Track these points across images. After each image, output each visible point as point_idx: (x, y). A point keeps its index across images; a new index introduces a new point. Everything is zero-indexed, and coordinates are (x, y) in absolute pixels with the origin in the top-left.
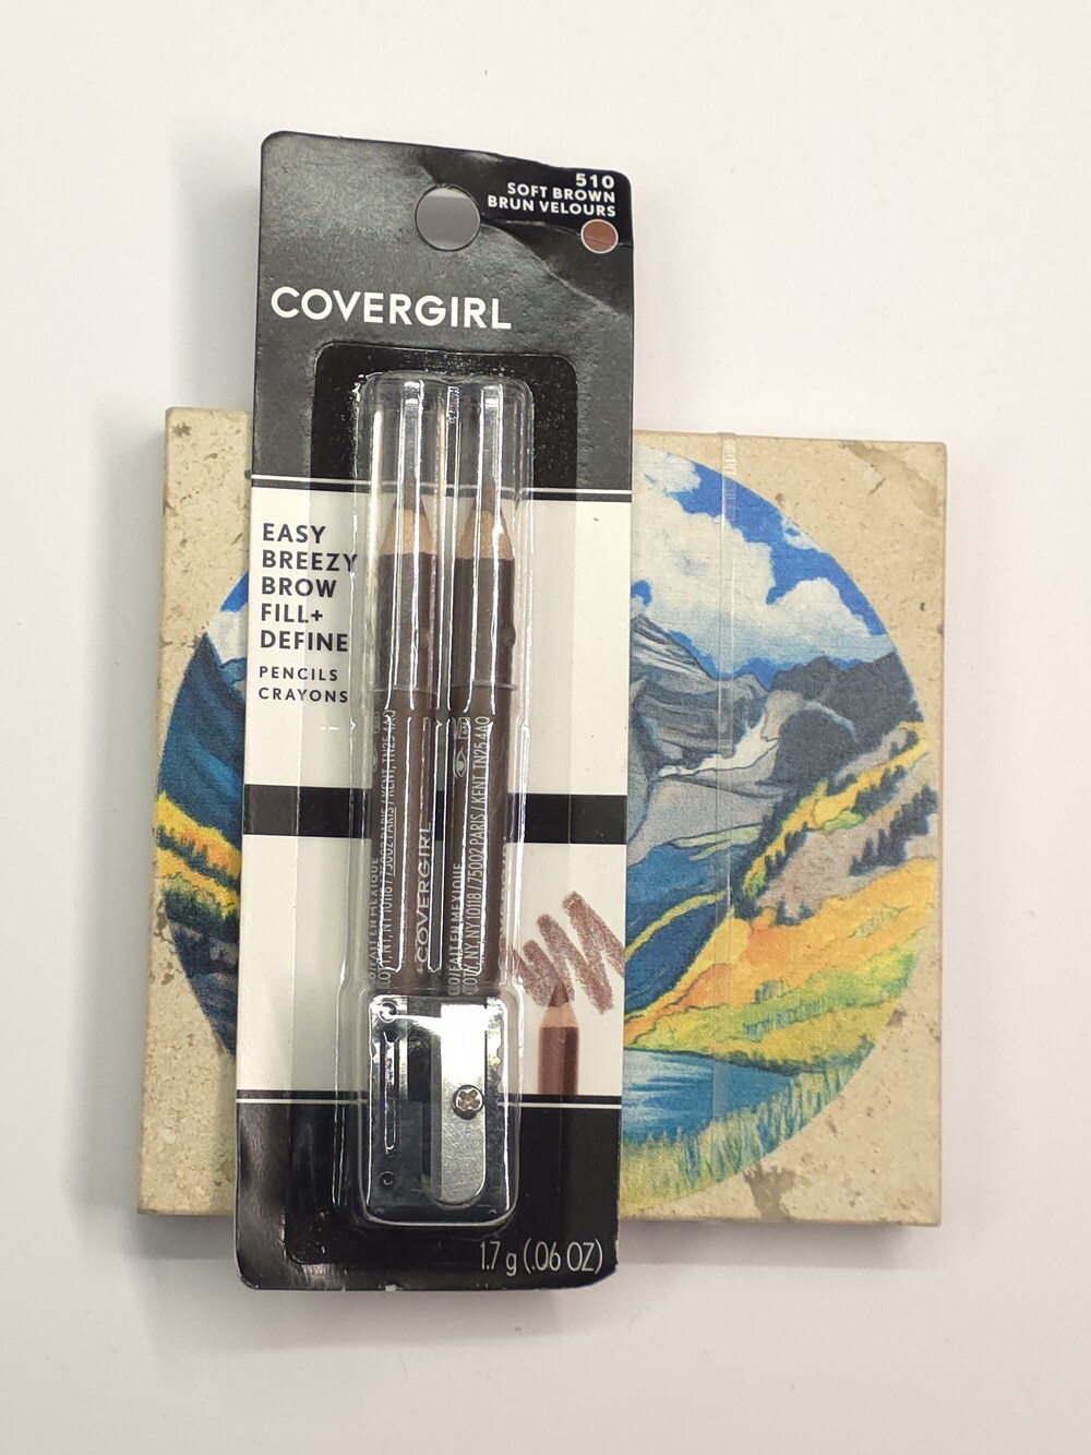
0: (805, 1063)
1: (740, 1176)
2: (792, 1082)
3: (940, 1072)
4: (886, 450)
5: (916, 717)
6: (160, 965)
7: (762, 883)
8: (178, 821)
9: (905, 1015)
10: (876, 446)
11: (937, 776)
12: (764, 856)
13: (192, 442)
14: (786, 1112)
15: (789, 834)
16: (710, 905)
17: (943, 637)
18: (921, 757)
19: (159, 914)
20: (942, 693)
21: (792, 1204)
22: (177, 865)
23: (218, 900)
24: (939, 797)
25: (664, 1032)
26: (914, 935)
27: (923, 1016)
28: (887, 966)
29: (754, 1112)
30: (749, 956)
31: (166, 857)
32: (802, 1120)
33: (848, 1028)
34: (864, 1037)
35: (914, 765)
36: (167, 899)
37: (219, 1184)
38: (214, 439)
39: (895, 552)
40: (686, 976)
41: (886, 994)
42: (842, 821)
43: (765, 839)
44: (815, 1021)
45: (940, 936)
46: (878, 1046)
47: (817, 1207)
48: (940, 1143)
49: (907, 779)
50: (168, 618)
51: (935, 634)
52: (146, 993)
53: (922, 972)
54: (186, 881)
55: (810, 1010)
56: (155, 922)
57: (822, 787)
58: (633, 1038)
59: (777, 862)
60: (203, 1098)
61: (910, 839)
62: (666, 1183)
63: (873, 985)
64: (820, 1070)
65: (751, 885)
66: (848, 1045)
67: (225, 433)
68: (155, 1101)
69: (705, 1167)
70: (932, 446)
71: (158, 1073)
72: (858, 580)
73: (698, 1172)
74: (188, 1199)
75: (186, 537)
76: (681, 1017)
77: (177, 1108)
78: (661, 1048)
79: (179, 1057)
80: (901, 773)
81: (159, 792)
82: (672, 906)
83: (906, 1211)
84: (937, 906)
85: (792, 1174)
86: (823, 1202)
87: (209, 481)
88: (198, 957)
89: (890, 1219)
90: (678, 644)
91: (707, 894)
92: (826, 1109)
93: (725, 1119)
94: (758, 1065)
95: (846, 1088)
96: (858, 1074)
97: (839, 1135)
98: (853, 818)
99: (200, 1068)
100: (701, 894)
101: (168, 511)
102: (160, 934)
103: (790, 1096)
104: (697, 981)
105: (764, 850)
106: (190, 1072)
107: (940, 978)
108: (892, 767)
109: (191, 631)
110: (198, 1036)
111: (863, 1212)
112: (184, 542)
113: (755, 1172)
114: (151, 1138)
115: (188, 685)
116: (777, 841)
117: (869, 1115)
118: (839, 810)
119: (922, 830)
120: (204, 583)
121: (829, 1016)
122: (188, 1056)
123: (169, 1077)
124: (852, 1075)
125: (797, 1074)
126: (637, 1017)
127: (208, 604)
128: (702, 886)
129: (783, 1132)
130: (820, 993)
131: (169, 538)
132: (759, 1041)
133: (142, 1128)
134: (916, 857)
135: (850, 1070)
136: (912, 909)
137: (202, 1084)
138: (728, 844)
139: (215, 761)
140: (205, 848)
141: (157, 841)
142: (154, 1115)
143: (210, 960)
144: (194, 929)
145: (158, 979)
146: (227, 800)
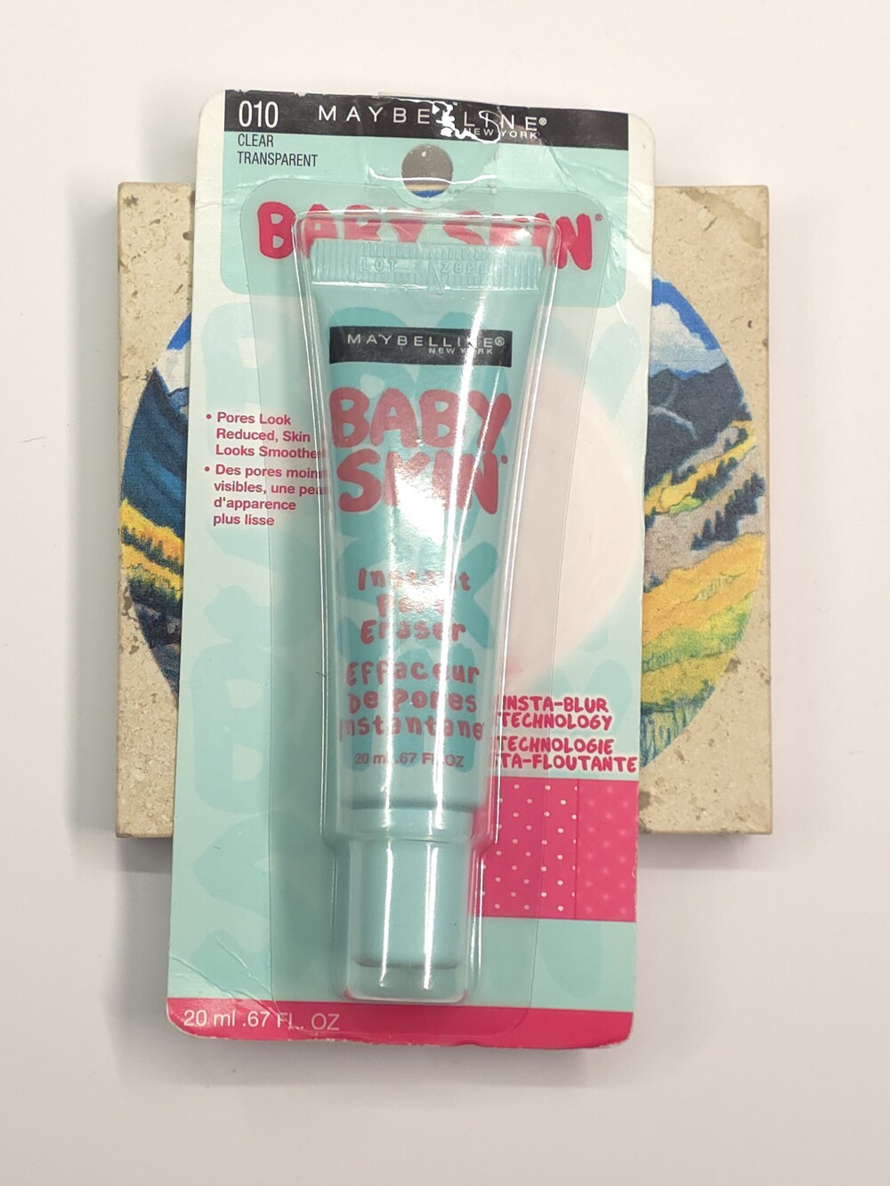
0: (657, 704)
2: (646, 720)
3: (770, 709)
4: (717, 193)
5: (745, 416)
6: (128, 639)
8: (138, 523)
9: (740, 663)
11: (765, 464)
13: (139, 211)
17: (768, 349)
18: (749, 450)
19: (125, 598)
20: (767, 396)
21: (648, 820)
22: (137, 557)
23: (172, 584)
24: (766, 483)
26: (746, 597)
27: (755, 664)
28: (725, 624)
31: (129, 551)
32: (655, 751)
33: (693, 675)
34: (706, 682)
35: (745, 457)
36: (131, 586)
38: (157, 207)
39: (726, 279)
41: (723, 647)
42: (685, 505)
44: (665, 670)
45: (769, 597)
46: (718, 689)
47: (669, 821)
48: (770, 766)
49: (739, 468)
50: (125, 356)
51: (760, 346)
52: (119, 661)
53: (753, 627)
54: (146, 570)
55: (661, 662)
56: (122, 605)
57: (667, 477)
60: (165, 744)
61: (741, 518)
63: (712, 639)
64: (668, 709)
66: (692, 689)
67: (166, 202)
68: (127, 748)
70: (757, 189)
71: (129, 724)
72: (695, 304)
74: (157, 824)
75: (137, 289)
77: (145, 753)
79: (145, 712)
80: (733, 464)
81: (122, 499)
83: (743, 823)
84: (765, 572)
85: (648, 794)
86: (674, 817)
87: (154, 243)
88: (158, 631)
89: (730, 829)
92: (674, 741)
95: (691, 724)
96: (701, 712)
97: (686, 763)
98: (695, 502)
99: (162, 720)
101: (122, 268)
102: (127, 614)
103: (645, 733)
106: (154, 723)
107: (769, 631)
108: (726, 458)
109: (144, 366)
110: (160, 694)
111: (708, 824)
112: (136, 293)
114: (125, 777)
117: (711, 745)
118: (682, 496)
119: (752, 510)
120: (153, 327)
121: (676, 666)
122: (152, 711)
123: (138, 728)
124: (696, 713)
125: (650, 713)
127: (156, 344)
130: (669, 646)
131: (124, 289)
133: (118, 770)
134: (747, 533)
135: (694, 709)
136: (746, 576)
137: (165, 733)
139: (167, 472)
140: (161, 543)
141: (122, 539)
142: (127, 758)
143: (169, 634)
144: (154, 609)
145: (126, 650)
146: (177, 504)
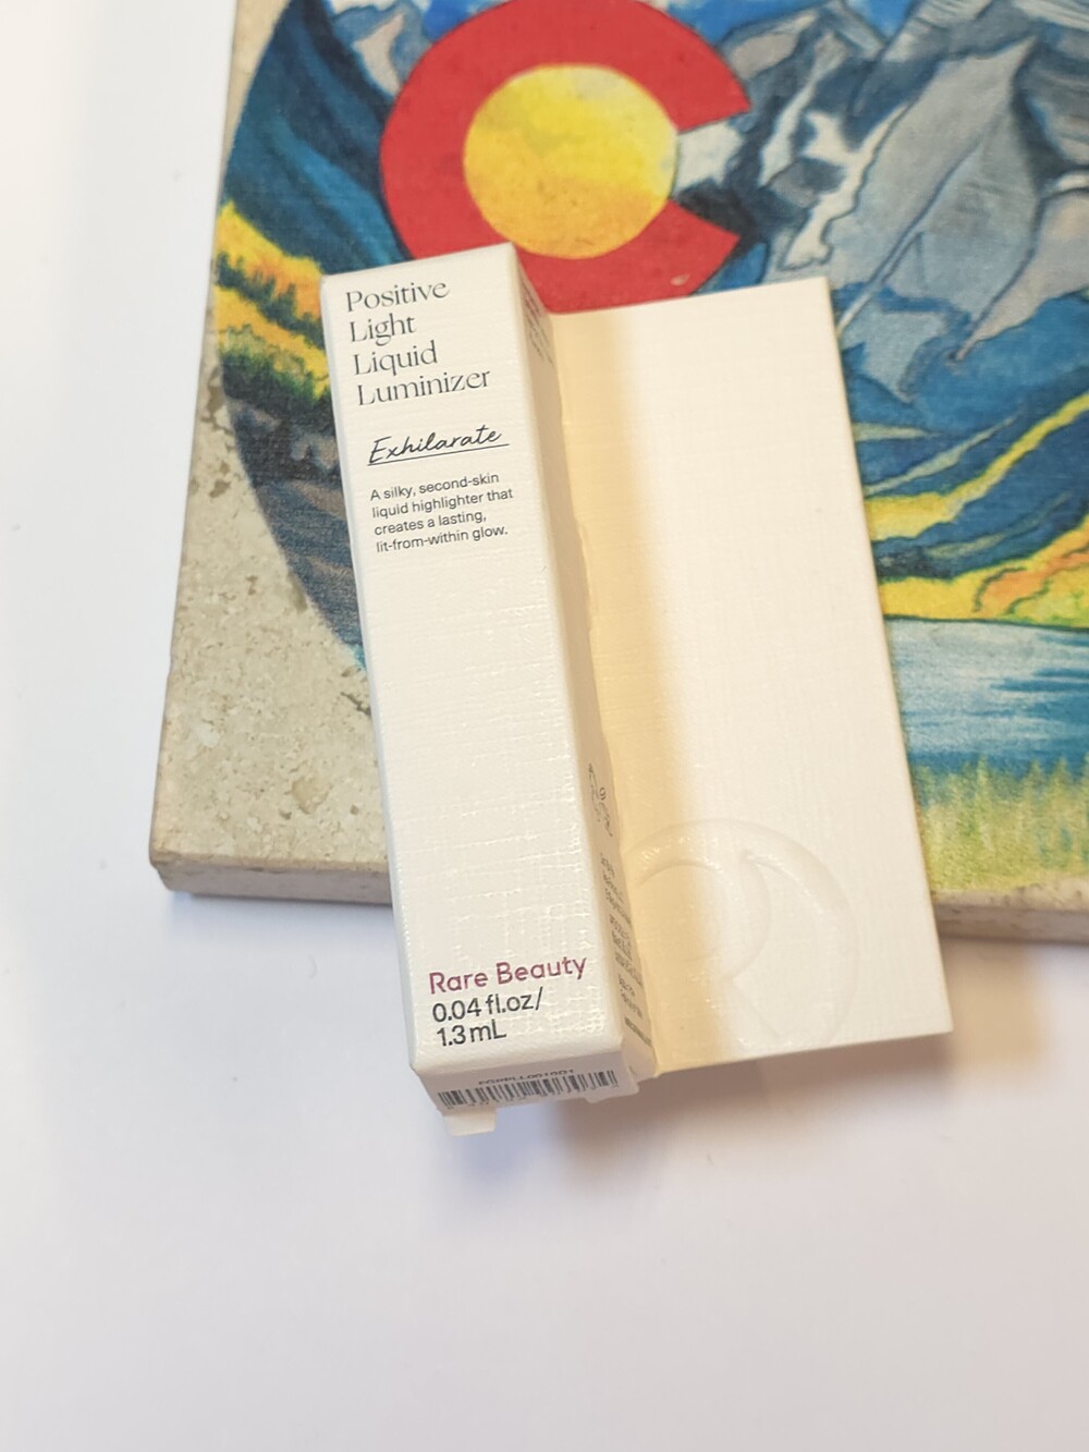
6: (209, 467)
8: (254, 249)
19: (212, 389)
22: (248, 313)
23: (309, 367)
25: (1062, 597)
31: (229, 300)
36: (226, 365)
37: (287, 816)
54: (258, 338)
56: (205, 401)
58: (1006, 604)
60: (267, 676)
62: (1066, 845)
68: (188, 679)
74: (234, 837)
77: (224, 693)
78: (1058, 623)
79: (232, 610)
81: (221, 202)
99: (265, 630)
102: (211, 419)
106: (248, 635)
110: (264, 580)
114: (176, 737)
115: (280, 45)
122: (246, 609)
123: (213, 642)
126: (1014, 570)
137: (268, 655)
139: (316, 156)
140: (291, 289)
141: (216, 278)
142: (185, 701)
143: (292, 460)
144: (267, 411)
145: (203, 486)
146: (331, 217)
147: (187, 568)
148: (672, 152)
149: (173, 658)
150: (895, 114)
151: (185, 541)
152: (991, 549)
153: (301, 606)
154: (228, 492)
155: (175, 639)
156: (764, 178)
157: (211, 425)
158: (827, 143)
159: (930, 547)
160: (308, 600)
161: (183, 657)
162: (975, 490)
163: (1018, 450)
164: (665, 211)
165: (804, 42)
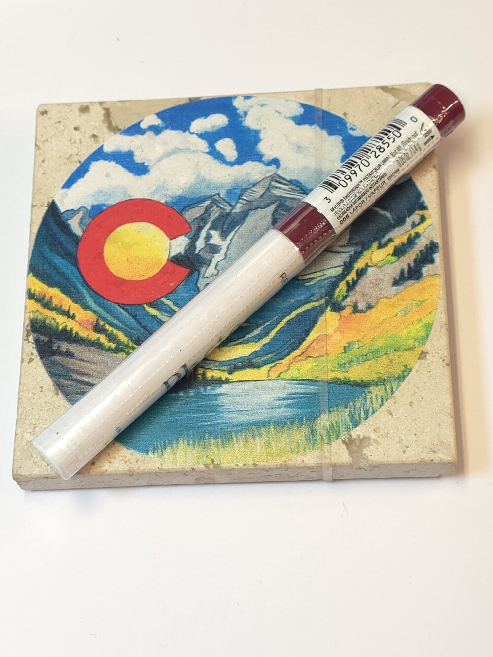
0: (373, 381)
1: (340, 440)
2: (366, 391)
4: (400, 88)
5: (423, 207)
6: (27, 354)
7: (345, 294)
8: (39, 286)
9: (428, 354)
10: (395, 87)
11: (438, 235)
12: (345, 281)
13: (48, 117)
14: (364, 407)
15: (358, 269)
16: (317, 307)
18: (427, 227)
19: (27, 330)
21: (369, 454)
22: (38, 306)
23: (57, 321)
24: (440, 245)
25: (294, 370)
26: (430, 313)
27: (438, 353)
28: (416, 330)
29: (346, 407)
30: (339, 330)
31: (32, 303)
32: (373, 410)
33: (397, 362)
34: (405, 366)
35: (425, 231)
36: (31, 323)
38: (59, 115)
40: (305, 341)
41: (417, 344)
42: (388, 261)
43: (345, 273)
44: (377, 359)
46: (413, 370)
47: (384, 454)
49: (421, 238)
50: (36, 194)
51: (431, 168)
53: (436, 331)
54: (41, 313)
55: (375, 354)
56: (25, 334)
57: (375, 245)
58: (277, 374)
59: (352, 283)
61: (424, 267)
62: (298, 446)
63: (409, 339)
64: (380, 384)
65: (338, 295)
66: (397, 371)
67: (65, 112)
68: (22, 420)
69: (319, 437)
70: (424, 84)
73: (316, 440)
75: (45, 158)
76: (303, 362)
77: (34, 423)
78: (293, 378)
79: (36, 398)
80: (417, 235)
81: (28, 273)
82: (297, 308)
83: (436, 454)
85: (369, 438)
86: (388, 452)
87: (56, 134)
88: (46, 349)
89: (427, 459)
90: (295, 185)
91: (315, 301)
92: (386, 404)
93: (330, 411)
94: (346, 383)
95: (397, 392)
96: (403, 385)
97: (394, 417)
98: (394, 259)
99: (46, 403)
100: (312, 302)
101: (37, 148)
102: (28, 340)
103: (366, 399)
104: (311, 344)
105: (345, 278)
108: (413, 233)
109: (47, 199)
110: (45, 387)
111: (411, 456)
112: (43, 161)
113: (347, 438)
115: (45, 224)
116: (352, 273)
117: (411, 405)
118: (385, 256)
119: (432, 261)
120: (53, 178)
121: (385, 357)
123: (30, 408)
124: (400, 385)
125: (370, 387)
126: (279, 364)
127: (55, 187)
128: (312, 298)
129: (362, 416)
130: (380, 345)
131: (37, 159)
132: (347, 371)
134: (429, 275)
135: (399, 383)
136: (426, 302)
137: (47, 410)
138: (325, 277)
139: (57, 257)
140: (51, 297)
141: (27, 296)
142: (22, 427)
143: (53, 350)
144: (45, 336)
145: (26, 361)
146: (62, 275)
147: (21, 386)
148: (168, 246)
149: (18, 413)
150: (237, 228)
151: (20, 378)
152: (272, 358)
153: (57, 394)
154: (33, 361)
155: (18, 408)
156: (197, 252)
157: (27, 341)
158: (216, 239)
159: (253, 359)
160: (59, 392)
161: (21, 413)
162: (266, 340)
163: (279, 327)
164: (166, 264)
165: (207, 209)
